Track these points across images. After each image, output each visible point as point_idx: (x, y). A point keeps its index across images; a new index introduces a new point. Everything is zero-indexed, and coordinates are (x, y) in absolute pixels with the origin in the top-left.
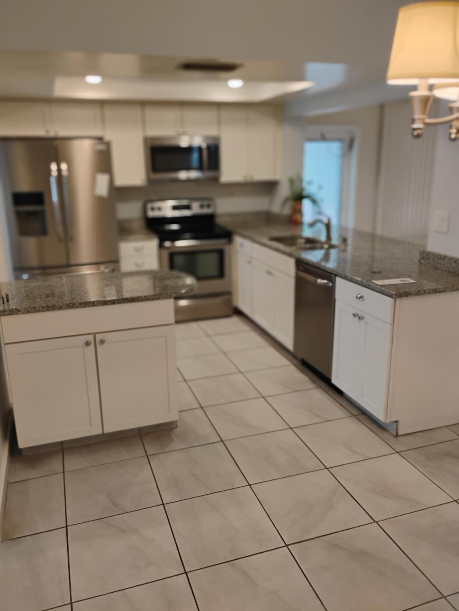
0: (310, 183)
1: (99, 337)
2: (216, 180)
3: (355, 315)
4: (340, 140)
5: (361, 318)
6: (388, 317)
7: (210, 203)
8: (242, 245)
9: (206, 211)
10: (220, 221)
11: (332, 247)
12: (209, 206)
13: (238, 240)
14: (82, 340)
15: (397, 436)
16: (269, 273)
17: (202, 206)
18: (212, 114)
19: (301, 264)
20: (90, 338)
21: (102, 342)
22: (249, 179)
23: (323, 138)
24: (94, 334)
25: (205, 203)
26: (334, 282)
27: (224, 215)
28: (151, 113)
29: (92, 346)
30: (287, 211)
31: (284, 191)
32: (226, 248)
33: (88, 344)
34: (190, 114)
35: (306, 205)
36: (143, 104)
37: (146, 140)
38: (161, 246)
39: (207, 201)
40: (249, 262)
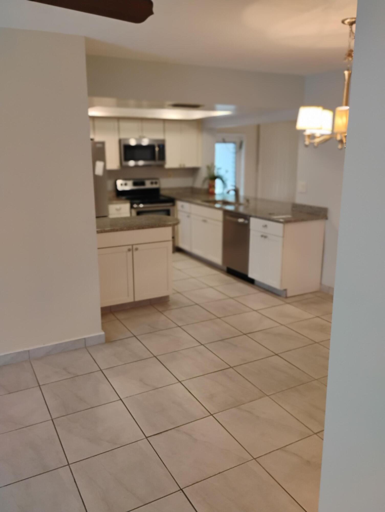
0: (219, 169)
1: (135, 247)
2: (162, 166)
3: (262, 236)
4: (234, 143)
5: (265, 237)
6: (281, 234)
7: (157, 181)
8: (182, 206)
9: (154, 186)
10: (162, 192)
11: (240, 204)
12: (156, 183)
13: (179, 204)
14: (126, 248)
15: (286, 297)
16: (205, 221)
17: (152, 183)
18: (160, 125)
19: (226, 212)
20: (130, 247)
21: (137, 249)
22: (182, 166)
23: (224, 141)
24: (132, 245)
25: (154, 181)
26: (249, 220)
27: (165, 189)
28: (123, 124)
29: (131, 253)
30: (206, 186)
31: (204, 174)
32: (171, 209)
33: (129, 250)
34: (146, 125)
35: (218, 182)
36: (118, 119)
37: (120, 141)
38: (132, 207)
39: (155, 180)
40: (188, 217)
